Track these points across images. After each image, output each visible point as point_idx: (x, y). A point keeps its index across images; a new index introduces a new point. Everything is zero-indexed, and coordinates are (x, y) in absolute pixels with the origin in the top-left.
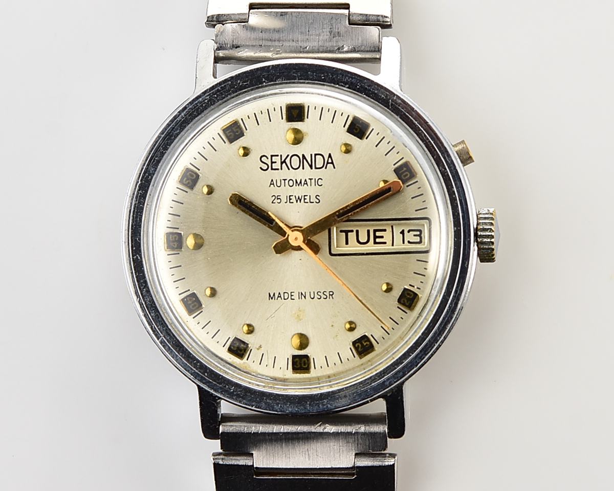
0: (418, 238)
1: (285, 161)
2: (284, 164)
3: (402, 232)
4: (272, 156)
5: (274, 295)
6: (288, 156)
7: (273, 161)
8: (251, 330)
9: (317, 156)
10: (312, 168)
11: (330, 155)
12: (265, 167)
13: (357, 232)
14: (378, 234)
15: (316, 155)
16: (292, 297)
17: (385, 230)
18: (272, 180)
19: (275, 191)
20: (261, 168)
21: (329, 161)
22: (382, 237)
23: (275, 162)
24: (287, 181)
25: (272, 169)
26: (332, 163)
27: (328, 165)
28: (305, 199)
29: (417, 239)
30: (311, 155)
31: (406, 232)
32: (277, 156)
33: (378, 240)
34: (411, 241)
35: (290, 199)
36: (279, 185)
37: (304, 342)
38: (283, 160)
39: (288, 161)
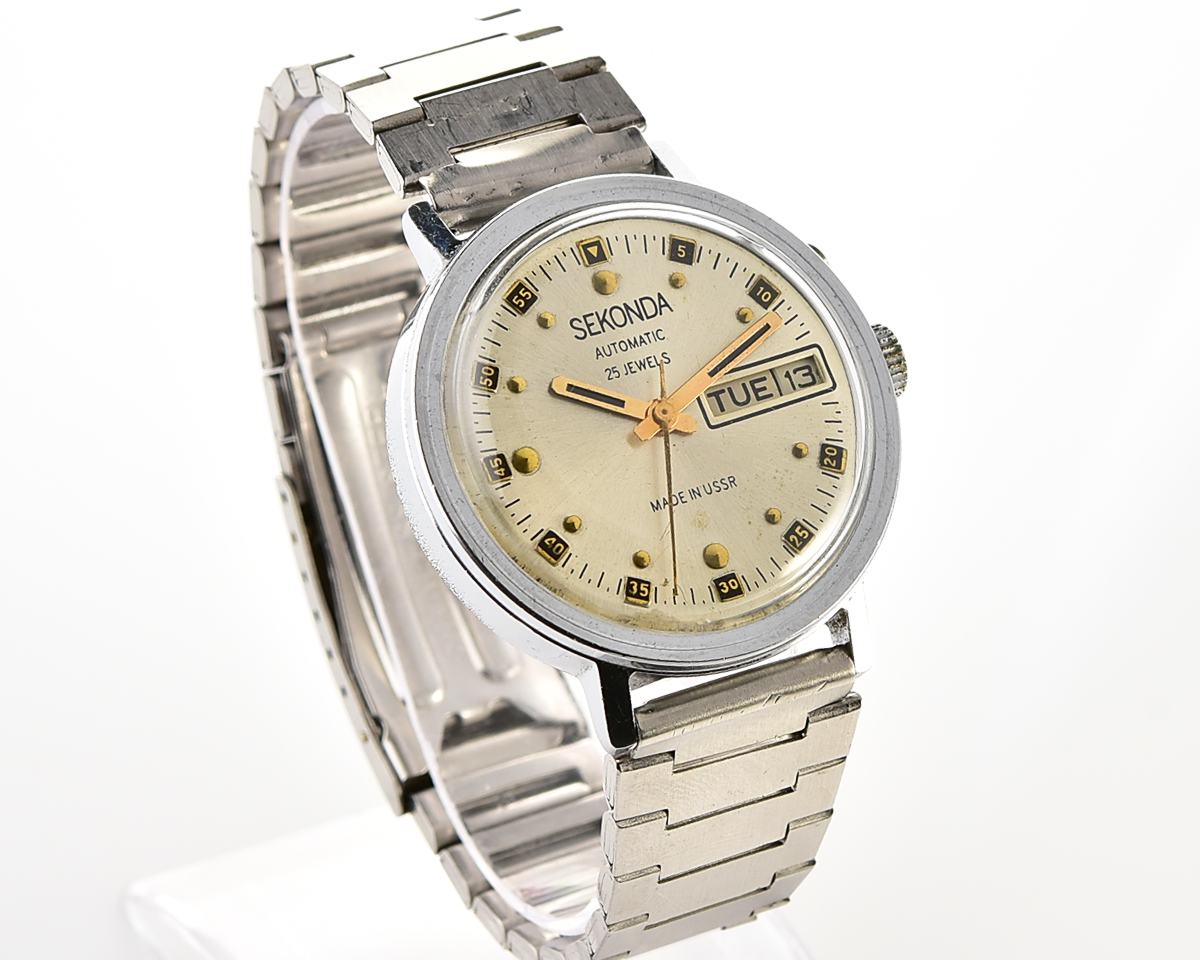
0: (809, 377)
1: (604, 320)
3: (788, 375)
4: (585, 317)
5: (658, 503)
6: (606, 311)
7: (589, 322)
10: (643, 319)
11: (659, 294)
12: (582, 334)
13: (730, 389)
14: (757, 386)
15: (641, 300)
16: (684, 500)
17: (765, 379)
18: (597, 349)
19: (608, 362)
20: (576, 337)
21: (662, 304)
22: (764, 389)
23: (593, 324)
25: (592, 334)
26: (667, 305)
27: (663, 309)
28: (649, 363)
29: (809, 379)
30: (635, 301)
31: (791, 374)
32: (592, 314)
33: (761, 394)
34: (803, 383)
35: (630, 368)
38: (601, 318)
39: (608, 317)
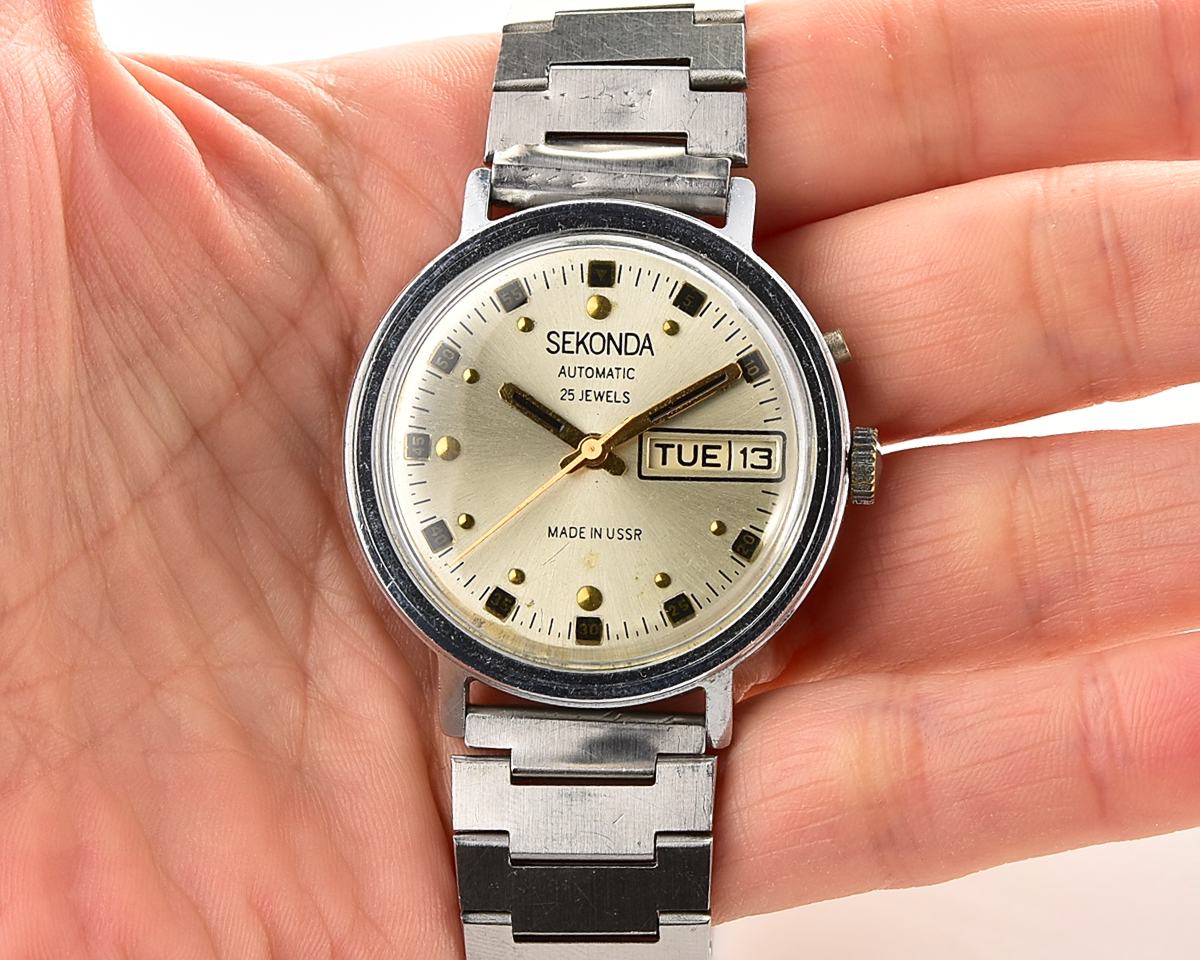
0: (766, 460)
1: (582, 342)
2: (581, 346)
3: (744, 452)
4: (565, 333)
5: (556, 529)
6: (588, 334)
7: (566, 340)
8: (520, 578)
9: (629, 337)
10: (620, 353)
11: (647, 335)
12: (554, 348)
13: (680, 447)
14: (709, 452)
15: (627, 335)
16: (582, 535)
17: (719, 447)
18: (563, 367)
19: (566, 382)
20: (548, 349)
21: (646, 345)
22: (715, 457)
23: (569, 342)
24: (584, 370)
25: (564, 351)
26: (650, 347)
27: (645, 350)
28: (608, 396)
29: (765, 462)
30: (621, 334)
31: (749, 451)
32: (573, 333)
33: (708, 461)
34: (755, 464)
35: (587, 396)
36: (572, 374)
37: (595, 599)
38: (580, 340)
39: (587, 341)
